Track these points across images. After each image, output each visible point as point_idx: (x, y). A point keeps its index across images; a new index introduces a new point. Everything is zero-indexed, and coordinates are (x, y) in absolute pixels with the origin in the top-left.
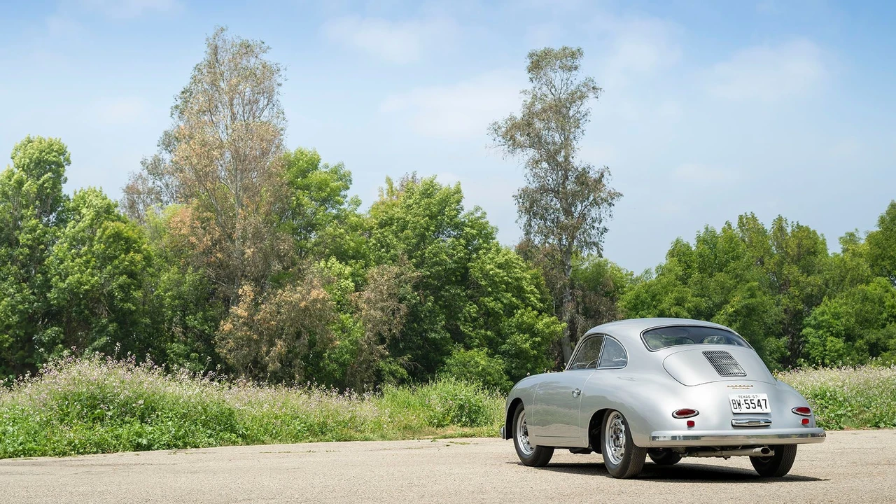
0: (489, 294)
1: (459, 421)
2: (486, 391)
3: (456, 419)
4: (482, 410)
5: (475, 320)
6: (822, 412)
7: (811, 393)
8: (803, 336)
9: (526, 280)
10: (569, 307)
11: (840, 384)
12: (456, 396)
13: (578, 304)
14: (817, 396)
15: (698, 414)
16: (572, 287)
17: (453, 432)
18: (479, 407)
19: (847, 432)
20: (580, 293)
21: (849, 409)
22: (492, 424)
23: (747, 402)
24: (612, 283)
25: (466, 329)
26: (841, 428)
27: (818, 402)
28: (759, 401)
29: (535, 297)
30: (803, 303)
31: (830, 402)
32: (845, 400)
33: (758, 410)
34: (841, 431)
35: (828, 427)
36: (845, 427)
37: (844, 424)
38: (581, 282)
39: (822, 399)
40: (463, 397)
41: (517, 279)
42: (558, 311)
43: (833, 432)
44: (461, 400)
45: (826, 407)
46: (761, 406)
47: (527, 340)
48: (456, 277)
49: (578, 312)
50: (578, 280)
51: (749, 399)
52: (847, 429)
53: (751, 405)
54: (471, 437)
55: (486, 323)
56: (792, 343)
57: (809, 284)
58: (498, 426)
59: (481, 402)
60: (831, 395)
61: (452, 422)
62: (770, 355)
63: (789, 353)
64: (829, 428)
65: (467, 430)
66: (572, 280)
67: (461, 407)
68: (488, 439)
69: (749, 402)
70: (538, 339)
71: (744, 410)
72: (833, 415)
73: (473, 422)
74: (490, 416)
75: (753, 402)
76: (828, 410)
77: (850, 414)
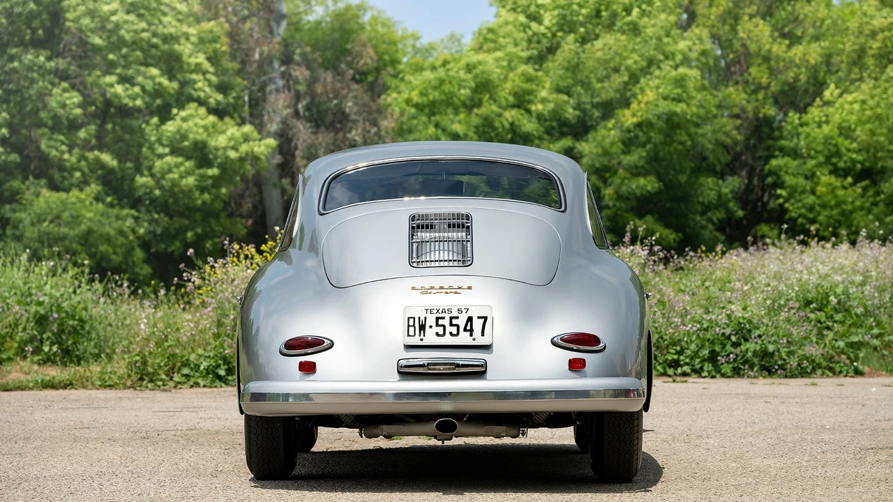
0: (109, 68)
1: (37, 351)
2: (98, 286)
3: (29, 348)
4: (87, 327)
5: (74, 126)
6: (821, 336)
7: (797, 296)
8: (771, 173)
9: (188, 39)
10: (279, 106)
11: (859, 278)
12: (31, 295)
13: (298, 96)
14: (808, 303)
15: (331, 345)
16: (287, 60)
17: (22, 377)
18: (81, 320)
19: (871, 380)
20: (301, 73)
21: (876, 331)
22: (109, 357)
23: (441, 322)
24: (371, 51)
25: (53, 147)
26: (858, 373)
27: (812, 316)
28: (470, 319)
29: (206, 79)
30: (776, 102)
31: (838, 317)
32: (867, 313)
33: (464, 338)
34: (858, 380)
35: (831, 369)
36: (866, 369)
37: (863, 363)
38: (308, 49)
39: (820, 310)
40: (46, 299)
41: (167, 39)
42: (255, 113)
43: (842, 380)
44: (40, 304)
45: (828, 328)
46: (471, 331)
47: (188, 173)
48: (34, 31)
49: (296, 114)
50: (299, 46)
51: (447, 316)
52: (871, 375)
53: (449, 329)
54: (65, 387)
55: (100, 136)
56: (749, 188)
57: (791, 64)
58: (123, 364)
59: (86, 309)
60: (839, 303)
61: (21, 353)
62: (703, 214)
63: (741, 213)
64: (834, 373)
65: (54, 372)
66: (286, 44)
67: (41, 321)
68: (101, 394)
69: (446, 322)
70: (213, 172)
71: (430, 338)
72: (841, 344)
73: (68, 356)
74: (106, 340)
75: (454, 322)
76: (831, 335)
77: (876, 342)
